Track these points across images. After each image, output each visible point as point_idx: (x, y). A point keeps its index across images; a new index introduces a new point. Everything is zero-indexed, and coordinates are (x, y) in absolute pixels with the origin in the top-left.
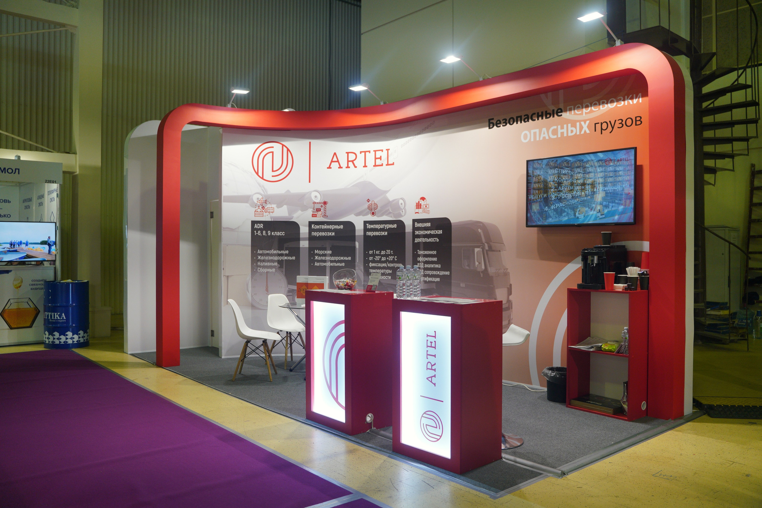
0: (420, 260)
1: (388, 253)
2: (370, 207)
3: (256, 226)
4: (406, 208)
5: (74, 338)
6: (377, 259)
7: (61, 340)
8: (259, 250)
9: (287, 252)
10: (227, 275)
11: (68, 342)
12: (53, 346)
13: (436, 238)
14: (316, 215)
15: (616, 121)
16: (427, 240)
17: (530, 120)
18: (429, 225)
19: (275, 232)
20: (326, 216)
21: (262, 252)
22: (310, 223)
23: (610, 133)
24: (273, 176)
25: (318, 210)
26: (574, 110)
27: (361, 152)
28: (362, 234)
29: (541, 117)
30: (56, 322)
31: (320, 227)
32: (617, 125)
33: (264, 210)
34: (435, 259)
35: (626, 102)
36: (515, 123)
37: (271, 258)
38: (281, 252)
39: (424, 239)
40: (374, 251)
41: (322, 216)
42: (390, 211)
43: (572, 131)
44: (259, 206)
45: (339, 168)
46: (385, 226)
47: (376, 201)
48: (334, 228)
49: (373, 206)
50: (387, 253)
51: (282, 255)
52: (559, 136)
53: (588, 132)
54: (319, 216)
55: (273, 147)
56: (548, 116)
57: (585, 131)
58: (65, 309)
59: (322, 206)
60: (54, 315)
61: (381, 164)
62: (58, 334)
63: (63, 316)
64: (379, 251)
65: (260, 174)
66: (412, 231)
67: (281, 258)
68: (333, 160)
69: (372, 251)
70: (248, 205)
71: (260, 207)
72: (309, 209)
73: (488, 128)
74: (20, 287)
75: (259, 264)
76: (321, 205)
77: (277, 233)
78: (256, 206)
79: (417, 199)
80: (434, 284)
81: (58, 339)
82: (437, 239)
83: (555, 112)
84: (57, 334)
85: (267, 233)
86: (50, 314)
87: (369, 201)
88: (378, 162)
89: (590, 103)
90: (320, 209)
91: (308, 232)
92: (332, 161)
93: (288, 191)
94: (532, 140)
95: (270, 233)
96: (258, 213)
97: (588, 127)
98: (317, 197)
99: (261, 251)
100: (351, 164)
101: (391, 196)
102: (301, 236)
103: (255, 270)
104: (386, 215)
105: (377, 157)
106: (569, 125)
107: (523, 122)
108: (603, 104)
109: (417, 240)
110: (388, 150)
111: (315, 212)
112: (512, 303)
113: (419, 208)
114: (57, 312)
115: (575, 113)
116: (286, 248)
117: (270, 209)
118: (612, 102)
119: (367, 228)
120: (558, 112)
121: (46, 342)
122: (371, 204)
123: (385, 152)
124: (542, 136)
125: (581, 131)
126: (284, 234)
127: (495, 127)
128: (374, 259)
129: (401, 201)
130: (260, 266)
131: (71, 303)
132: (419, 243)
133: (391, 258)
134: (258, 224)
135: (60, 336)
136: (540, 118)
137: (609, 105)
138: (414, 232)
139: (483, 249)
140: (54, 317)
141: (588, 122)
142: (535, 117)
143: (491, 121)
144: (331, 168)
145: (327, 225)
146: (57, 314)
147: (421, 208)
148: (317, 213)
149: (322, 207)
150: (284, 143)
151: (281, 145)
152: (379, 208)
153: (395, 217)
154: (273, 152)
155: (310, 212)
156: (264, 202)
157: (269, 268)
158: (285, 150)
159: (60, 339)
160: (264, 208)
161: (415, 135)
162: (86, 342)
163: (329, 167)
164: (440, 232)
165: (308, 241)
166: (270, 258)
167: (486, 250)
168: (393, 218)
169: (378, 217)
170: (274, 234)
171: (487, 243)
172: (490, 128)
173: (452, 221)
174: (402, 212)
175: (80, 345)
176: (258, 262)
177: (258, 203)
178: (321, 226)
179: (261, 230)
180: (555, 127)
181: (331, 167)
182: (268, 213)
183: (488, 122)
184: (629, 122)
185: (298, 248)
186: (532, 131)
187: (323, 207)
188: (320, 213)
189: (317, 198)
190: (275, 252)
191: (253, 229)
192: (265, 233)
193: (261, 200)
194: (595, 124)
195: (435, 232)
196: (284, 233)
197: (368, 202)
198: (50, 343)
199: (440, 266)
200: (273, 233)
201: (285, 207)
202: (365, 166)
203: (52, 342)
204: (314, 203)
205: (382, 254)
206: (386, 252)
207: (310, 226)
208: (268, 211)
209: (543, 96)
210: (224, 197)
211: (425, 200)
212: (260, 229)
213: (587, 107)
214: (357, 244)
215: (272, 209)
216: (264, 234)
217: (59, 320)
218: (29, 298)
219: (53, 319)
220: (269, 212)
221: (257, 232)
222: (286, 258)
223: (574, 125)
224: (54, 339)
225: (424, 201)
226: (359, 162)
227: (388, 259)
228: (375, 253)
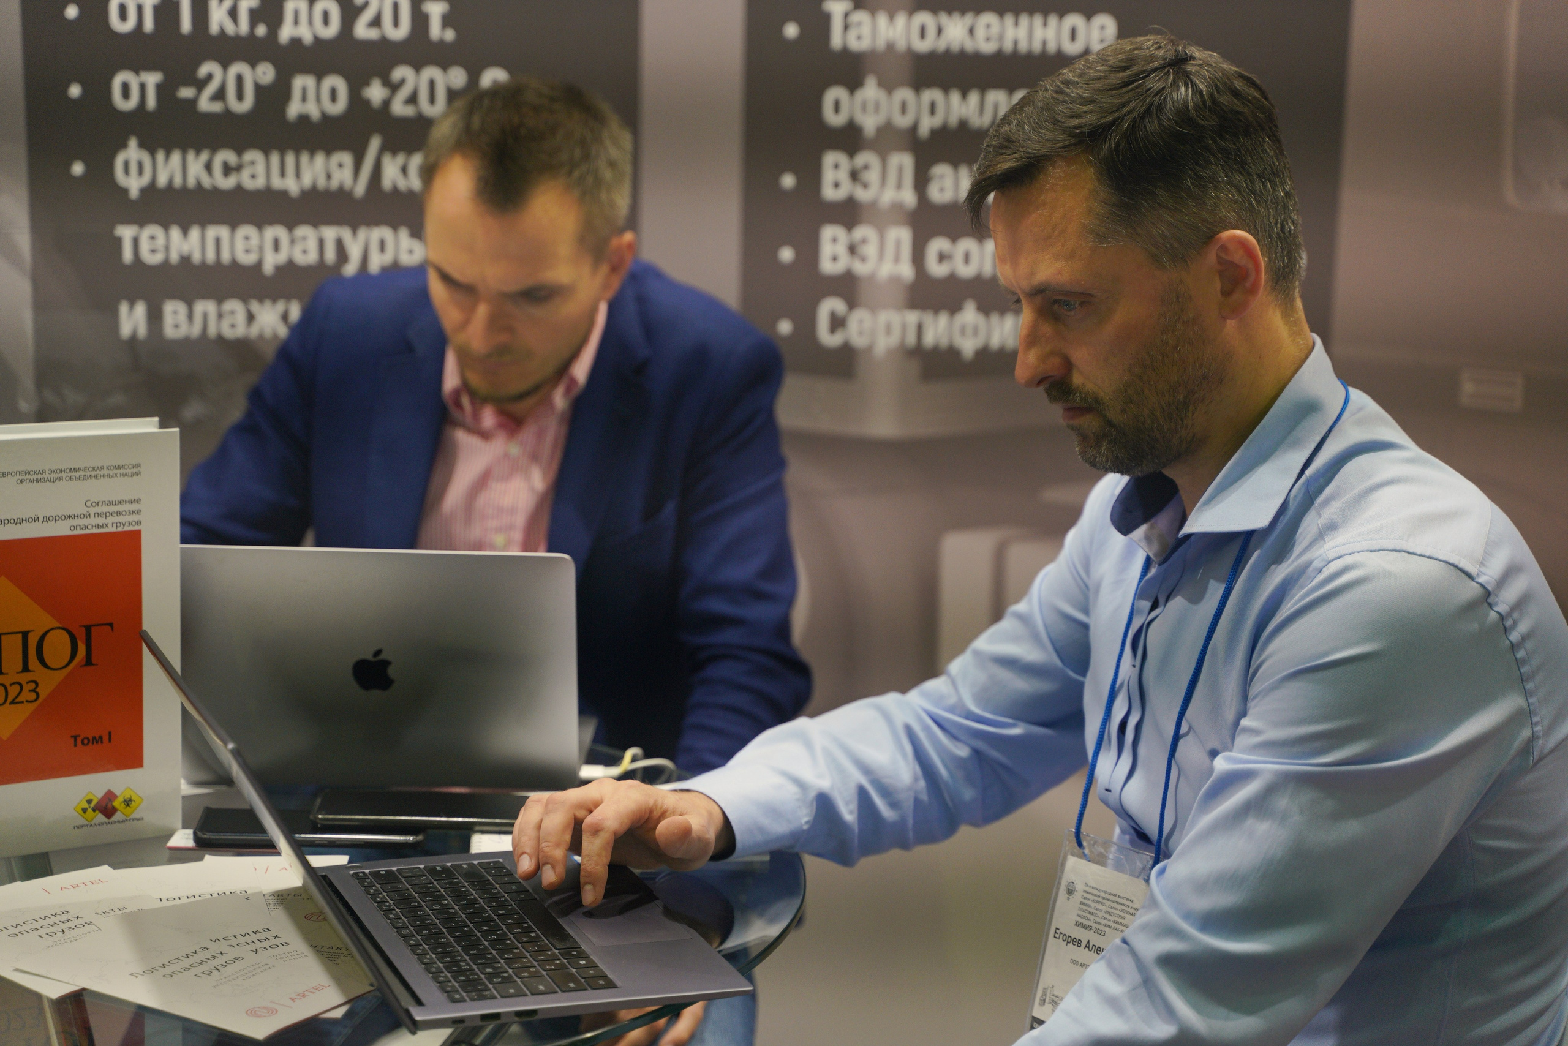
0: (869, 123)
1: (376, 22)
50: (362, 30)
128: (186, 93)
205: (286, 33)
227: (387, 103)
228: (186, 24)
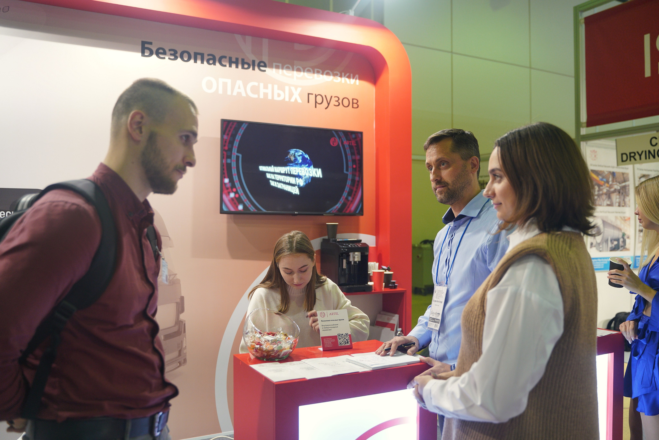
15: (331, 97)
17: (218, 64)
23: (326, 108)
26: (282, 69)
29: (235, 64)
32: (333, 102)
35: (343, 79)
36: (192, 61)
43: (279, 95)
52: (262, 97)
53: (299, 101)
56: (246, 66)
57: (296, 100)
73: (140, 54)
83: (256, 64)
89: (302, 67)
97: (300, 95)
106: (276, 87)
107: (205, 63)
108: (318, 74)
118: (328, 74)
120: (262, 65)
124: (236, 90)
125: (290, 98)
127: (154, 56)
136: (234, 66)
137: (325, 76)
141: (299, 89)
142: (225, 61)
143: (146, 46)
172: (144, 55)
180: (256, 84)
183: (141, 45)
184: (346, 102)
186: (221, 80)
194: (309, 94)
209: (238, 37)
213: (299, 70)
223: (281, 88)
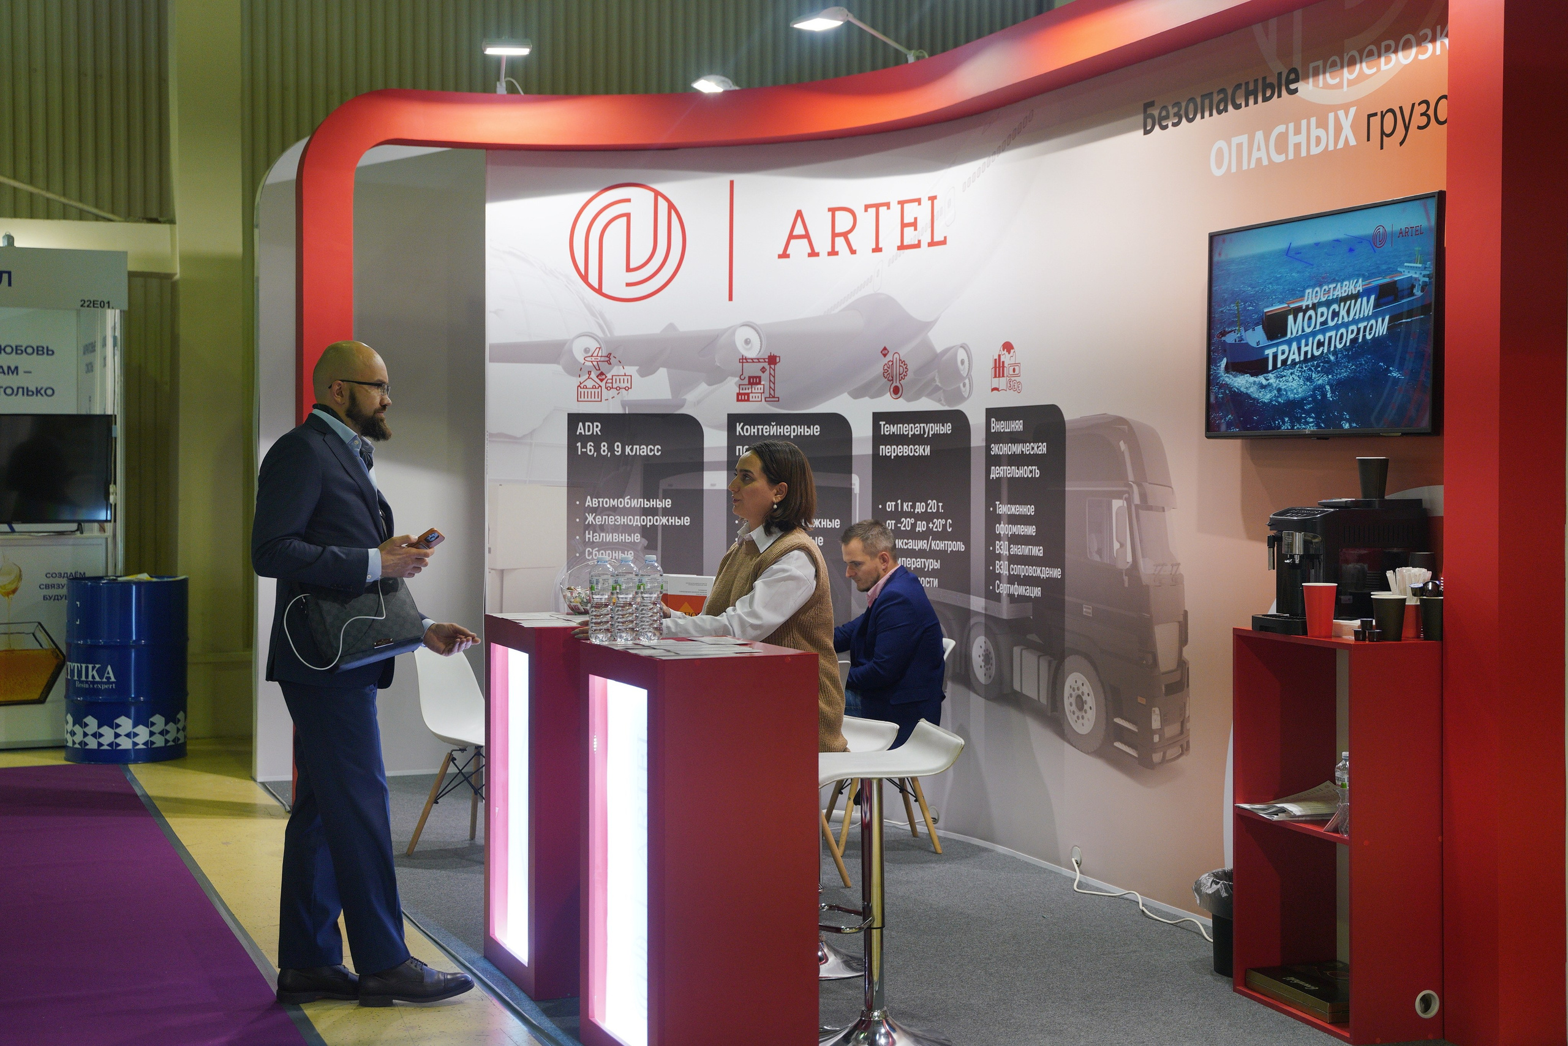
0: (1002, 533)
1: (931, 508)
2: (890, 371)
3: (580, 430)
4: (973, 373)
5: (136, 735)
6: (905, 526)
7: (101, 740)
8: (589, 497)
9: (668, 503)
10: (500, 567)
11: (119, 745)
12: (84, 755)
13: (1034, 467)
14: (748, 394)
15: (1413, 105)
16: (1017, 471)
17: (1230, 108)
18: (1017, 426)
19: (635, 447)
20: (774, 397)
21: (599, 502)
22: (733, 420)
23: (1401, 144)
24: (628, 285)
25: (754, 381)
26: (1324, 72)
27: (867, 207)
28: (869, 451)
29: (1253, 96)
30: (92, 690)
31: (758, 429)
32: (1418, 120)
33: (604, 382)
34: (1031, 530)
35: (1438, 44)
36: (1199, 116)
37: (622, 520)
38: (653, 503)
39: (1009, 467)
40: (899, 501)
41: (763, 399)
42: (938, 383)
43: (1318, 141)
44: (589, 373)
45: (810, 255)
46: (924, 427)
47: (903, 352)
48: (795, 434)
49: (897, 370)
50: (929, 510)
51: (652, 512)
52: (1291, 156)
53: (1353, 142)
54: (757, 399)
55: (628, 200)
56: (1268, 93)
57: (1346, 140)
58: (118, 654)
59: (763, 370)
60: (87, 668)
61: (916, 242)
62: (96, 721)
63: (108, 673)
64: (910, 504)
65: (593, 279)
66: (984, 444)
67: (649, 521)
68: (795, 233)
69: (894, 503)
70: (557, 368)
71: (593, 376)
72: (729, 378)
73: (1142, 131)
74: (14, 591)
75: (589, 538)
76: (762, 365)
77: (640, 449)
78: (580, 372)
79: (996, 349)
80: (1030, 605)
81: (94, 735)
82: (1037, 471)
83: (1284, 81)
84: (92, 722)
85: (611, 449)
86: (78, 666)
87: (886, 352)
88: (910, 236)
89: (1358, 51)
90: (760, 378)
91: (726, 445)
92: (791, 237)
93: (671, 326)
94: (1234, 169)
95: (620, 449)
96: (586, 390)
97: (1352, 126)
98: (750, 341)
99: (594, 500)
100: (840, 242)
101: (939, 339)
102: (707, 458)
103: (578, 555)
104: (929, 395)
105: (906, 221)
106: (1313, 122)
107: (1215, 112)
108: (1387, 54)
109: (997, 472)
110: (932, 199)
111: (744, 387)
112: (1188, 668)
113: (999, 377)
114: (94, 662)
115: (1327, 82)
116: (664, 491)
117: (622, 378)
118: (1407, 46)
119: (882, 433)
120: (1290, 79)
121: (67, 742)
122: (890, 363)
123: (926, 204)
124: (1256, 155)
125: (1337, 139)
126: (660, 453)
127: (1157, 128)
128: (899, 525)
129: (961, 355)
130: (592, 544)
131: (134, 638)
132: (999, 479)
133: (938, 524)
134: (587, 424)
135: (99, 726)
136: (1251, 101)
137: (1400, 54)
138: (988, 449)
139: (1129, 501)
140: (87, 676)
141: (1353, 110)
142: (1240, 97)
143: (1150, 111)
144: (788, 256)
145: (776, 425)
146: (93, 668)
147: (1003, 376)
148: (750, 391)
149: (763, 372)
150: (658, 187)
151: (652, 194)
152: (910, 375)
153: (948, 403)
154: (628, 216)
155: (731, 386)
156: (603, 359)
157: (618, 549)
158: (663, 205)
159: (101, 735)
160: (604, 377)
161: (992, 155)
162: (171, 746)
163: (784, 255)
164: (1041, 448)
165: (725, 473)
166: (619, 520)
167: (1136, 506)
168: (943, 405)
169: (909, 400)
170: (632, 452)
171: (1139, 485)
172: (1146, 132)
173: (1067, 416)
174: (964, 385)
175: (153, 755)
176: (587, 532)
177: (587, 364)
178: (762, 429)
179: (596, 440)
180: (1282, 128)
181: (788, 253)
182: (613, 392)
183: (1145, 112)
184: (1442, 111)
185: (701, 492)
186: (1235, 140)
187: (767, 372)
188: (759, 391)
189: (750, 345)
190: (637, 503)
191: (573, 438)
192: (605, 448)
193: (595, 354)
194: (1369, 116)
195: (1033, 448)
196: (660, 448)
197: (885, 355)
198: (77, 746)
199: (1042, 551)
200: (628, 450)
201: (663, 372)
202: (877, 249)
203: (80, 744)
204: (744, 360)
205: (916, 511)
206: (927, 505)
207: (731, 428)
208: (615, 386)
209: (1258, 28)
210: (491, 346)
211: (1012, 351)
212: (592, 438)
213: (1352, 62)
214: (856, 480)
215: (626, 381)
216: (604, 451)
217: (98, 683)
218: (40, 623)
219: (82, 682)
220: (618, 389)
221: (584, 446)
222: (664, 520)
223: (1322, 124)
224: (85, 735)
225: (1009, 353)
226: (862, 238)
227: (933, 527)
228: (900, 510)
